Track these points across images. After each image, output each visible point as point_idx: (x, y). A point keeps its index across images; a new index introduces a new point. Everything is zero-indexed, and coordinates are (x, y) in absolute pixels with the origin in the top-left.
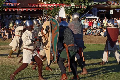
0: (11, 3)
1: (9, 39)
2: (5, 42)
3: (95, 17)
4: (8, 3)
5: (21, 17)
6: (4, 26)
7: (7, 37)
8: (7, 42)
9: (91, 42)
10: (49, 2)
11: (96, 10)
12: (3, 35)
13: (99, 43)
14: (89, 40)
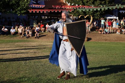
0: (40, 5)
1: (33, 37)
2: (29, 39)
3: (115, 18)
4: (37, 5)
5: (46, 17)
6: (29, 25)
7: (30, 36)
8: (30, 39)
9: (106, 40)
10: (73, 4)
11: (117, 11)
12: (27, 34)
13: (113, 41)
14: (105, 38)
